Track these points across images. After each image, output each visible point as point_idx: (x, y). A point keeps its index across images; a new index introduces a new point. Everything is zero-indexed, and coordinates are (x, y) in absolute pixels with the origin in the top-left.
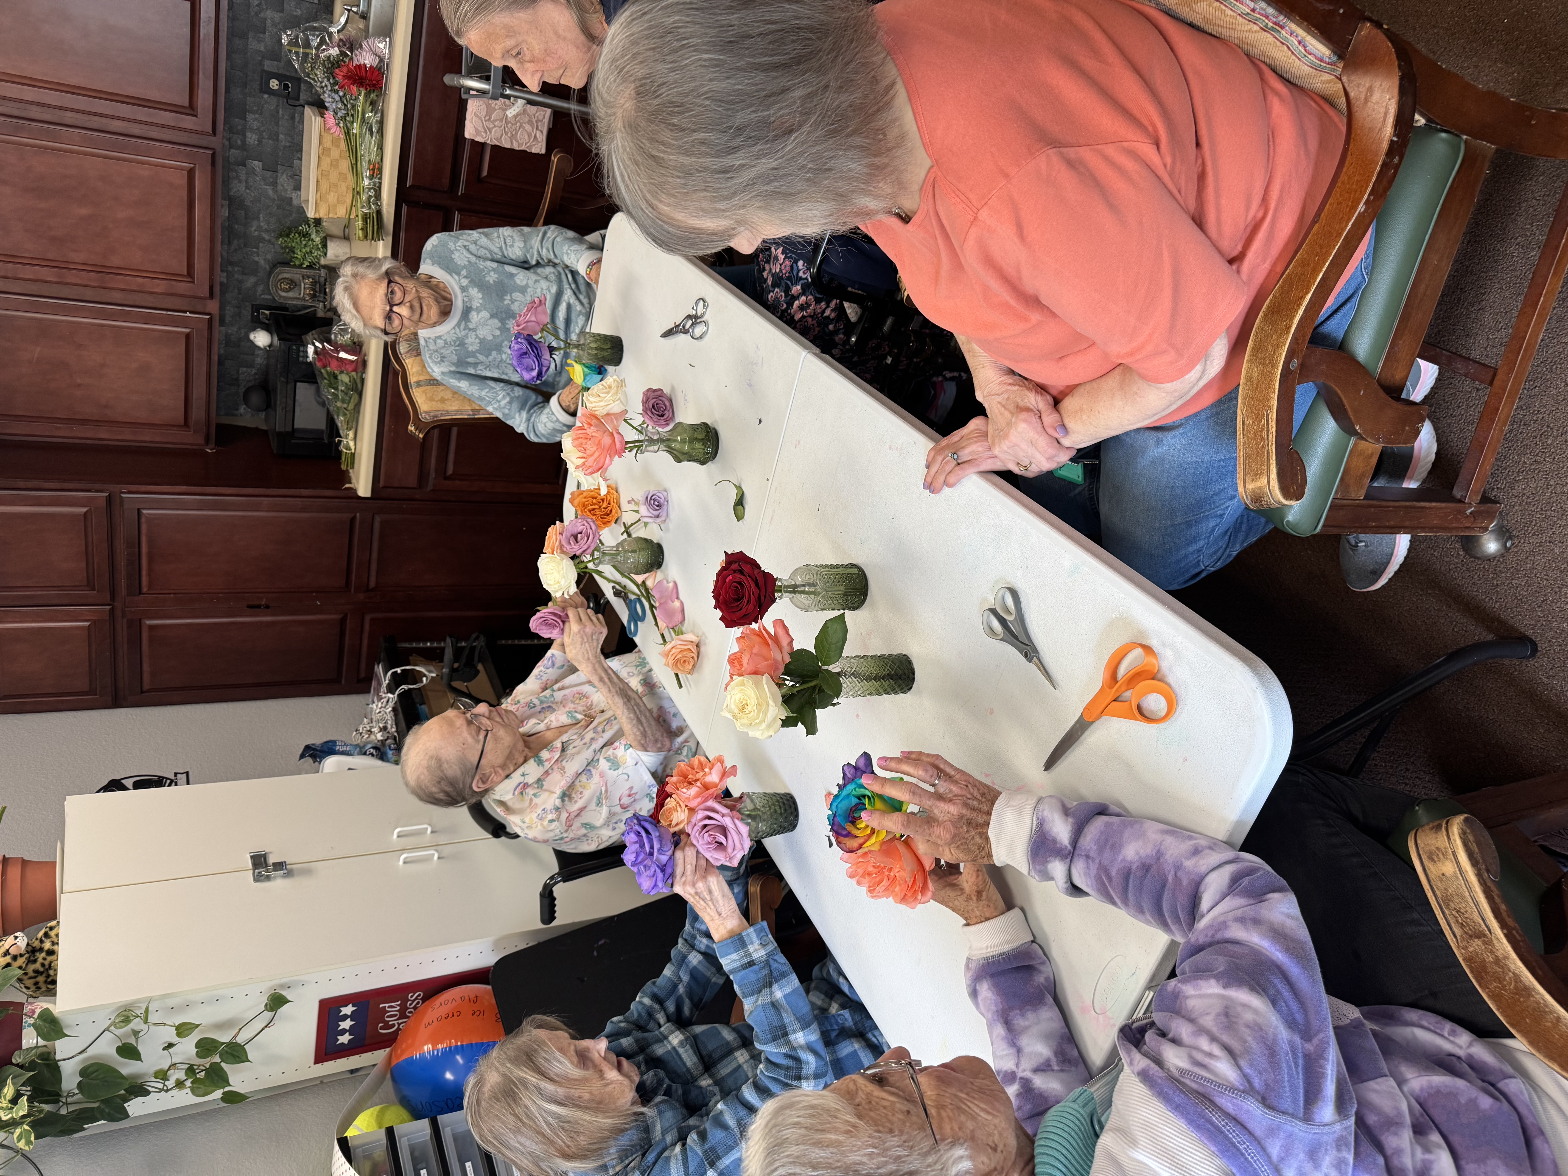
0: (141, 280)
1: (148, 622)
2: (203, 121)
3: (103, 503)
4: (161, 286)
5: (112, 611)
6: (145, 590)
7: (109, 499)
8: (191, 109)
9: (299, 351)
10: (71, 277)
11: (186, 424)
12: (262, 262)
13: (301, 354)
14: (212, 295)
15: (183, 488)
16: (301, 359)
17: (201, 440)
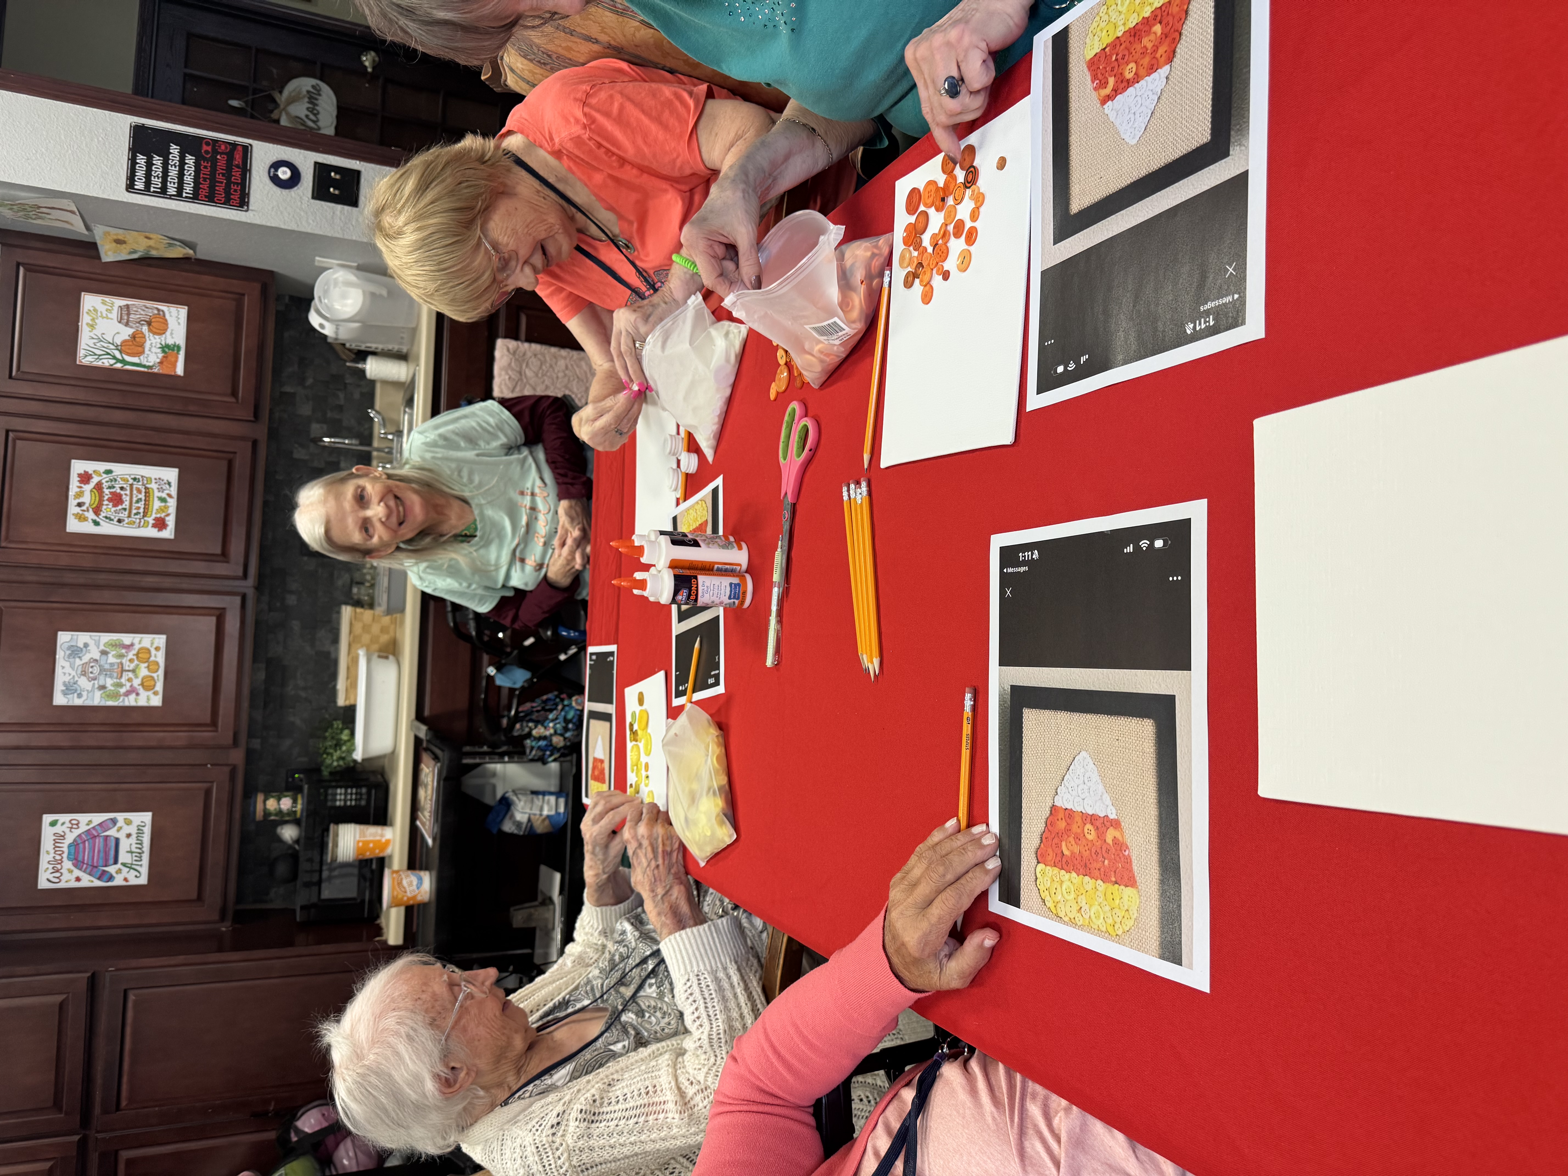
0: (162, 734)
1: (125, 1155)
2: (234, 568)
3: (83, 986)
4: (181, 737)
5: (83, 1145)
6: (124, 1103)
7: (93, 983)
8: (224, 555)
9: (326, 795)
10: (89, 740)
11: (200, 898)
12: (298, 722)
13: (330, 797)
14: (235, 743)
15: (181, 959)
16: (329, 804)
17: (216, 916)
